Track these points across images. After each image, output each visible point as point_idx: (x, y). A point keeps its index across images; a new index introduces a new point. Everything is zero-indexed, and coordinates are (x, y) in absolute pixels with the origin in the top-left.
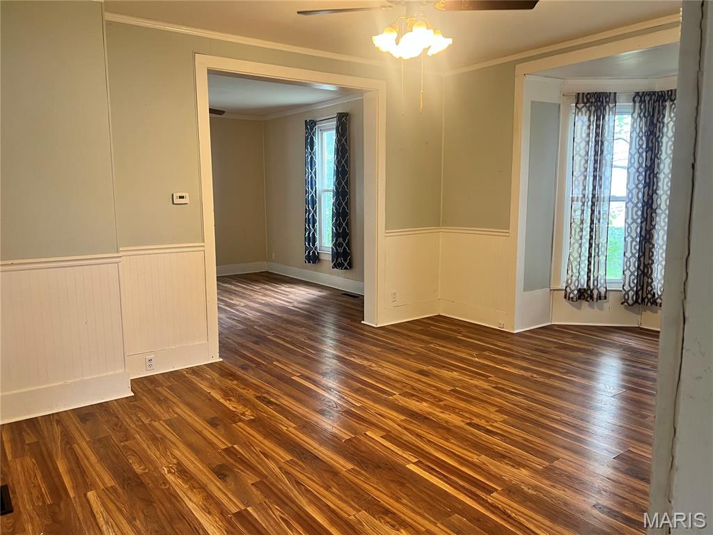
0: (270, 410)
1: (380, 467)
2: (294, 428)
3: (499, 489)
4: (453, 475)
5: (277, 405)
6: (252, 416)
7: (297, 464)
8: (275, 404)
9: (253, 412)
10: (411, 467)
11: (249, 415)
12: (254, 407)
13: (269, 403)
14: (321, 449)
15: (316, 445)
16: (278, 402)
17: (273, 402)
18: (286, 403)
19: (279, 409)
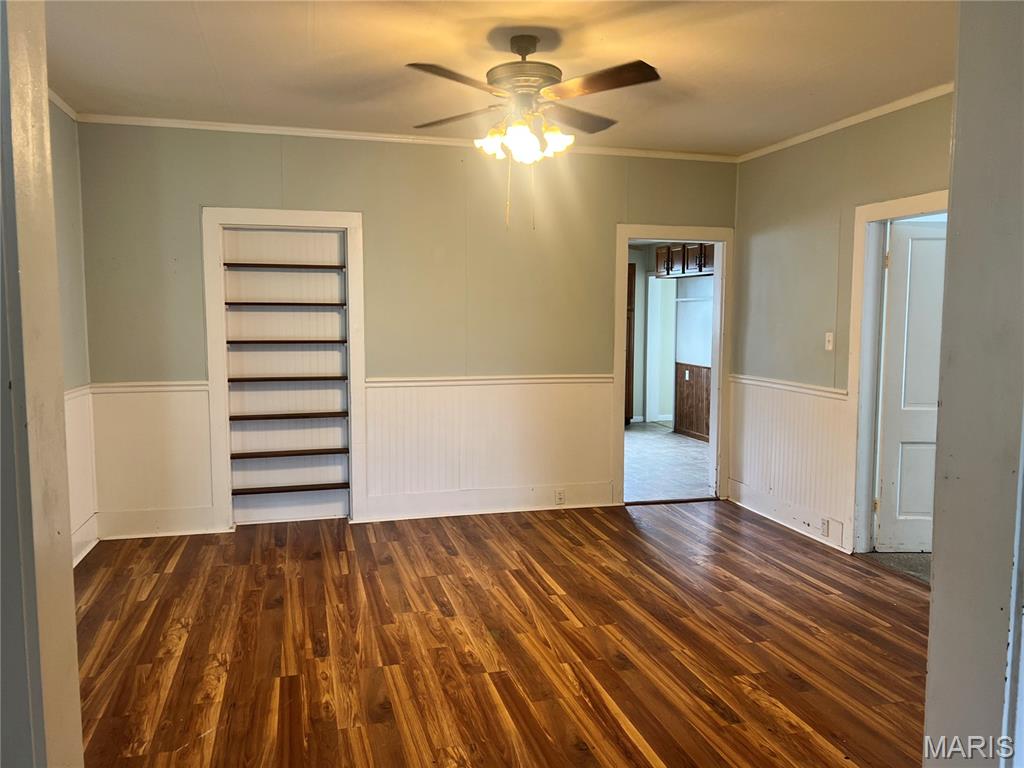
0: (711, 688)
1: (593, 597)
2: (673, 649)
3: (507, 572)
4: (533, 584)
5: (697, 693)
6: (739, 682)
7: (676, 613)
8: (701, 697)
9: (739, 688)
10: (561, 592)
11: (745, 684)
12: (739, 697)
13: (713, 702)
14: (643, 620)
15: (649, 625)
16: (698, 699)
17: (707, 702)
18: (683, 696)
19: (695, 685)
